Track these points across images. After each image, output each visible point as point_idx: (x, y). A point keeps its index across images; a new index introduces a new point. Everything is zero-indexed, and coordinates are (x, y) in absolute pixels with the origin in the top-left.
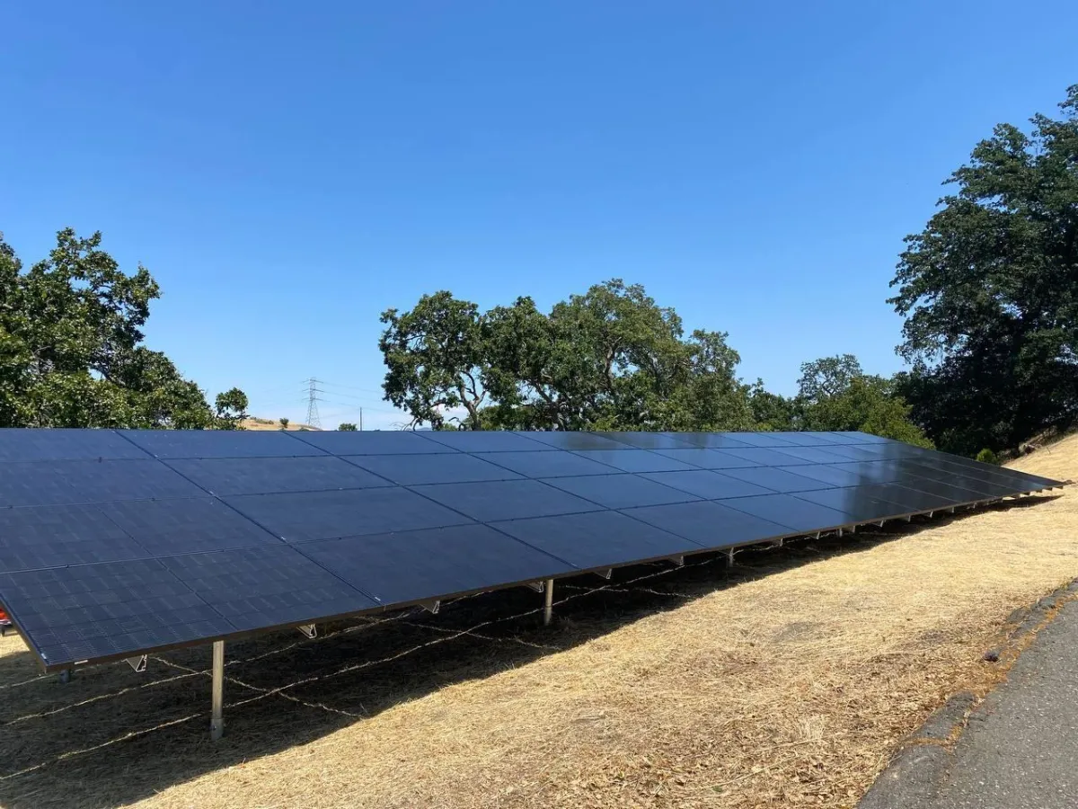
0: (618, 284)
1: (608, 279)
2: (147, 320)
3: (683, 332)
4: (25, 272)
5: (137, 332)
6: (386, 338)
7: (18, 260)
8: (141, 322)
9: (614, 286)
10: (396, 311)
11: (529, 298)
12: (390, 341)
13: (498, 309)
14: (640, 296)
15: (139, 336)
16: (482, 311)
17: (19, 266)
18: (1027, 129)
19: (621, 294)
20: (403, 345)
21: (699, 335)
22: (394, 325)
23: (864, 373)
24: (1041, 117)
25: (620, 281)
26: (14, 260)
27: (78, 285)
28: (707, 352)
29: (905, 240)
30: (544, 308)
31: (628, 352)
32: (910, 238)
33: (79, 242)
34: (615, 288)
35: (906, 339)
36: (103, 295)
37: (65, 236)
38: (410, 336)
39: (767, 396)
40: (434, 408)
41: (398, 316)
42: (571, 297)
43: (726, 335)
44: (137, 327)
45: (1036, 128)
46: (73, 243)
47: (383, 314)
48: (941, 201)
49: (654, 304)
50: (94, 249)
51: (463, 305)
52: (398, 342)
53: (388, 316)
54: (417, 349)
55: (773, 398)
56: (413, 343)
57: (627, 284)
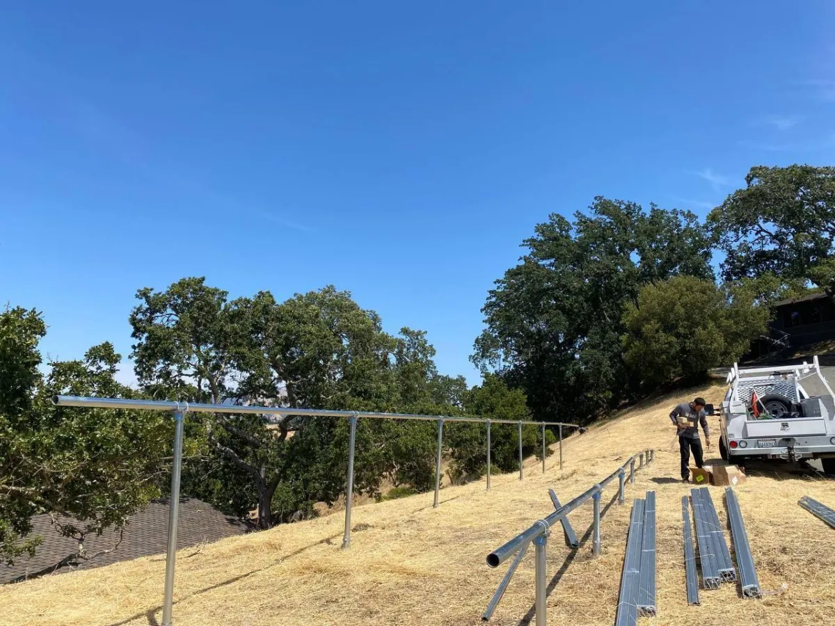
6: (136, 313)
11: (268, 292)
12: (140, 316)
13: (240, 300)
16: (230, 298)
18: (571, 219)
20: (150, 321)
22: (146, 302)
23: (439, 374)
24: (579, 214)
29: (495, 283)
30: (280, 299)
32: (498, 281)
35: (476, 351)
38: (158, 314)
45: (576, 220)
47: (139, 291)
48: (521, 258)
51: (214, 292)
52: (146, 318)
53: (144, 294)
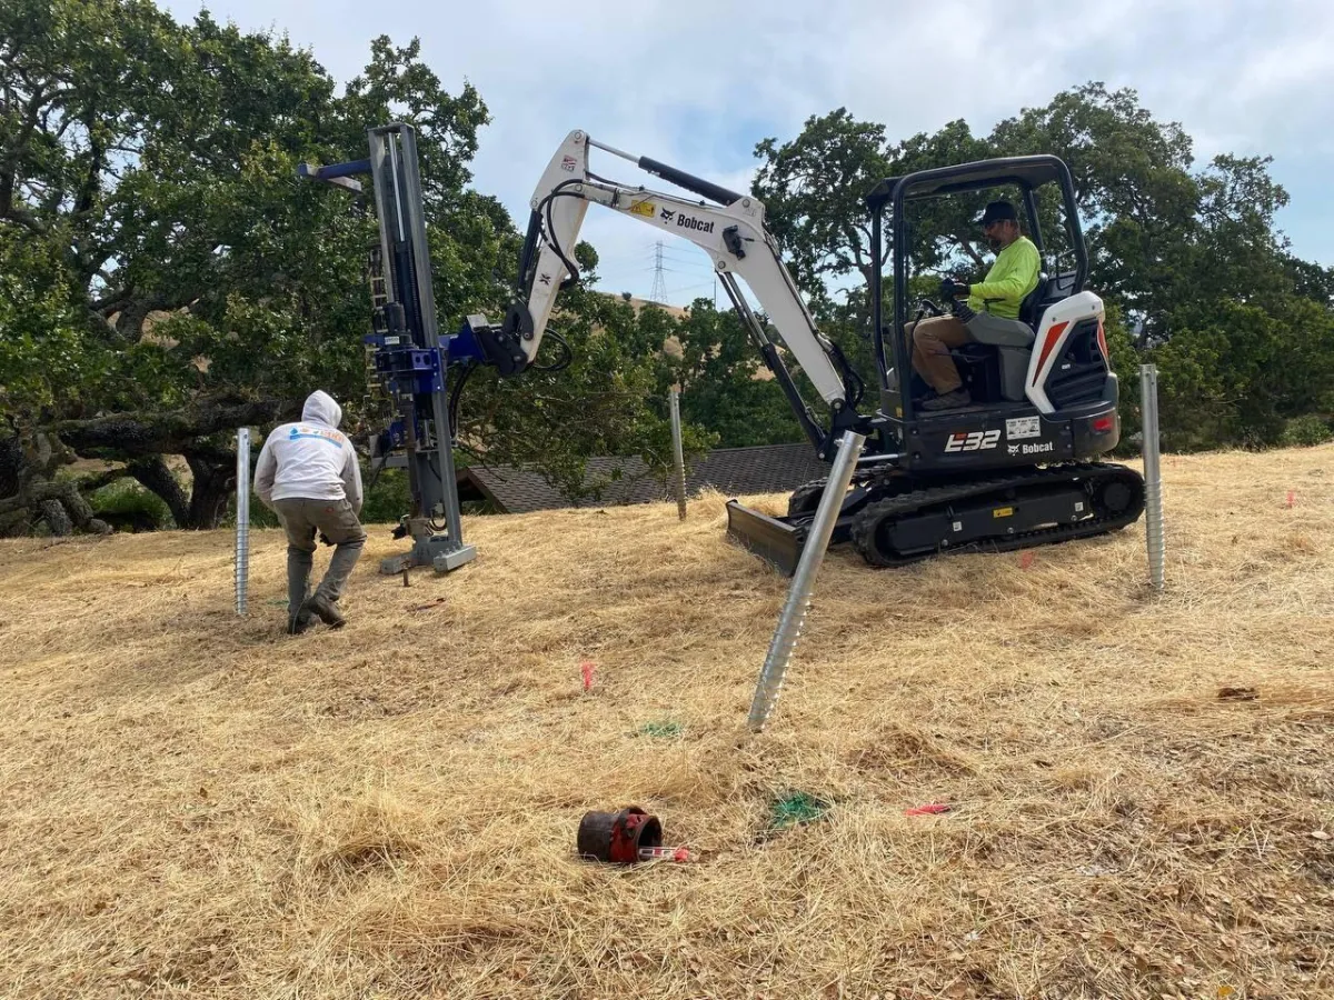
0: (1096, 89)
1: (1083, 83)
2: (475, 154)
3: (1192, 159)
4: (339, 93)
5: (465, 170)
6: (760, 178)
7: (330, 78)
8: (468, 157)
9: (1090, 92)
10: (774, 140)
11: (962, 122)
12: (765, 183)
14: (1128, 108)
15: (467, 176)
16: (891, 137)
17: (330, 85)
19: (1101, 103)
20: (783, 187)
21: (1222, 162)
22: (772, 160)
25: (1101, 84)
26: (325, 79)
27: (398, 108)
28: (1233, 189)
31: (1100, 194)
33: (396, 53)
34: (1092, 96)
36: (425, 122)
37: (380, 45)
38: (792, 175)
39: (1296, 263)
40: (817, 276)
41: (777, 147)
42: (1023, 110)
43: (1269, 159)
44: (465, 164)
46: (389, 54)
47: (758, 146)
49: (1150, 120)
50: (413, 61)
51: (864, 128)
52: (775, 184)
53: (764, 148)
54: (801, 193)
55: (1305, 266)
56: (797, 184)
57: (1111, 89)
